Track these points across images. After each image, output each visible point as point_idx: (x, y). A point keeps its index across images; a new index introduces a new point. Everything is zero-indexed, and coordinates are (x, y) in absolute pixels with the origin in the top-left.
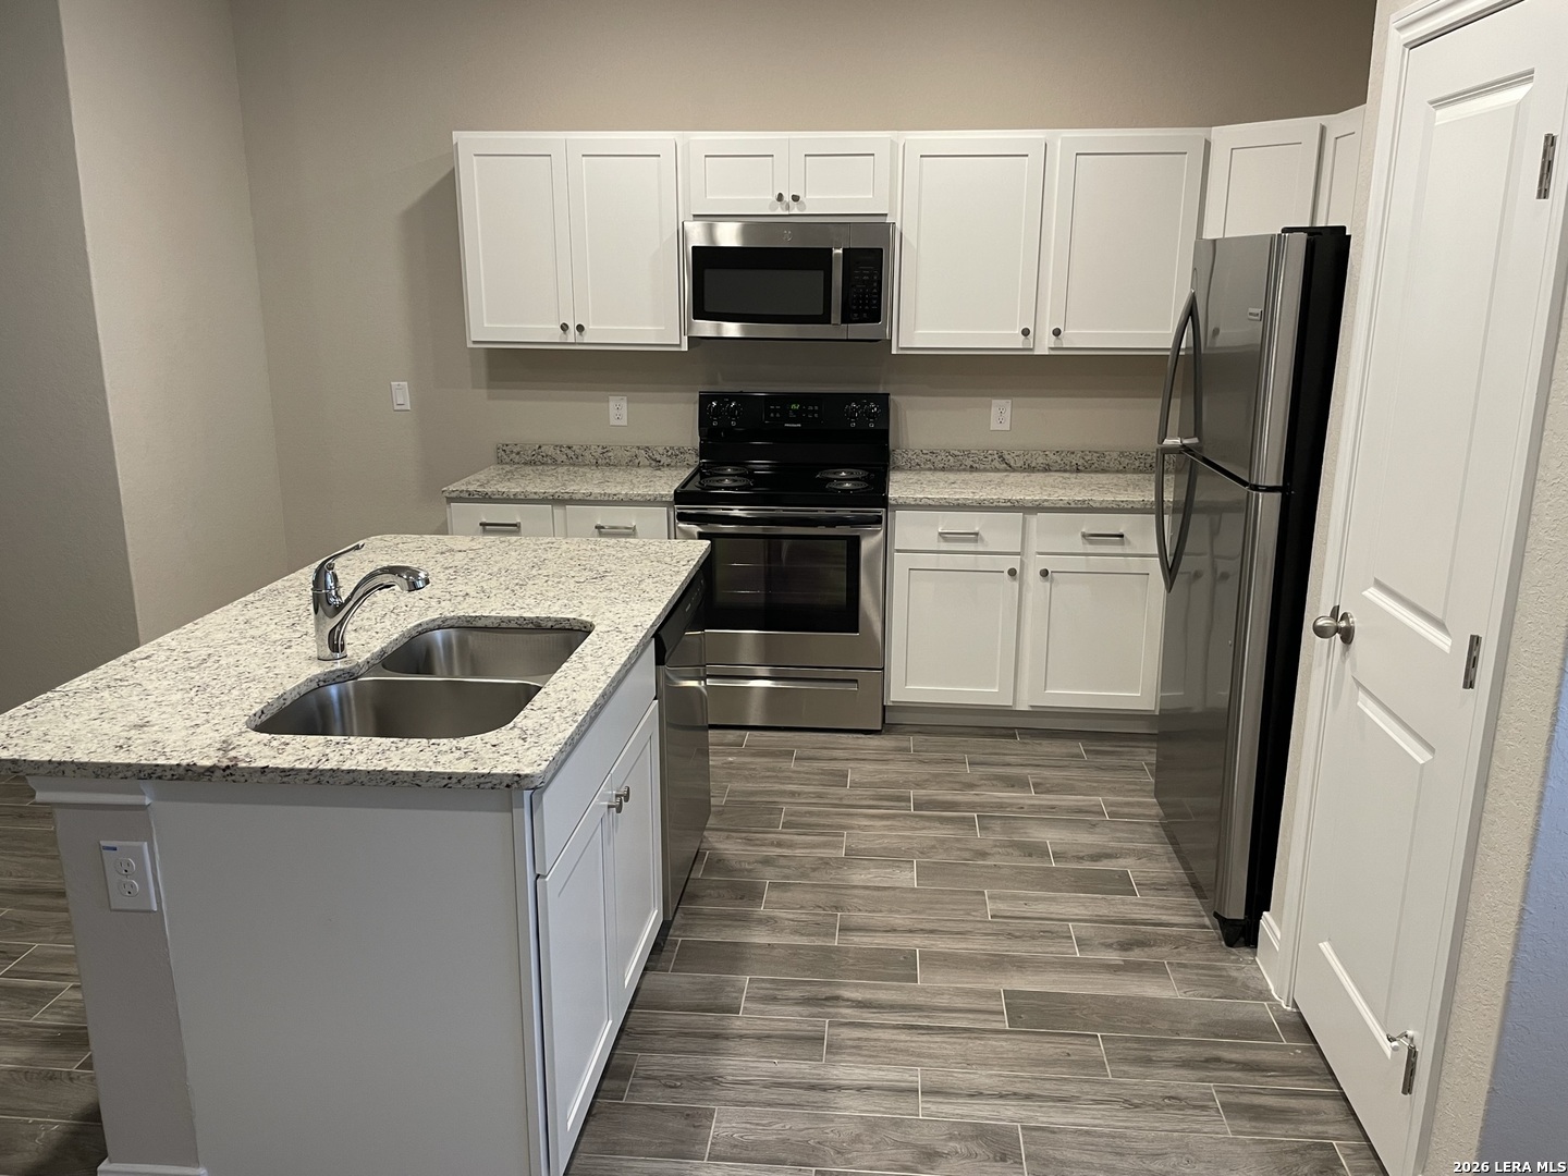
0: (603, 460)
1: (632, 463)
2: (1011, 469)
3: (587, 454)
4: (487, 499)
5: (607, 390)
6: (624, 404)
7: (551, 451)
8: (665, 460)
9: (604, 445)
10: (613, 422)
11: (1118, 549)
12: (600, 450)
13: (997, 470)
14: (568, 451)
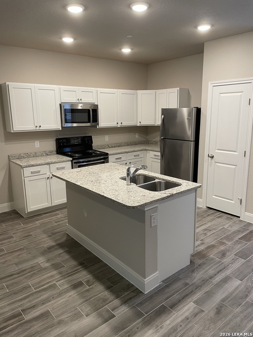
0: (36, 155)
1: (42, 155)
2: (110, 147)
3: (31, 155)
4: (33, 166)
5: (34, 140)
6: (39, 143)
7: (23, 155)
8: (49, 154)
9: (35, 152)
10: (36, 147)
11: (138, 157)
12: (34, 153)
13: (108, 148)
14: (27, 155)
